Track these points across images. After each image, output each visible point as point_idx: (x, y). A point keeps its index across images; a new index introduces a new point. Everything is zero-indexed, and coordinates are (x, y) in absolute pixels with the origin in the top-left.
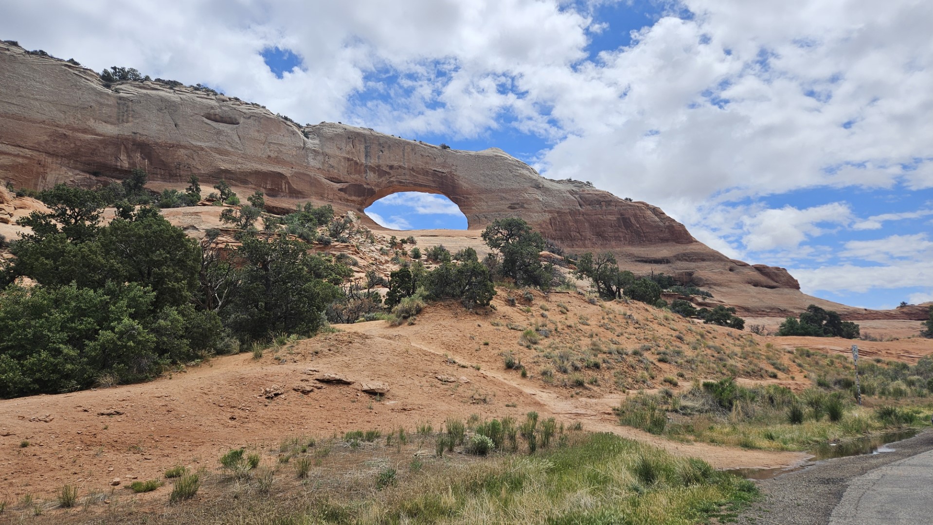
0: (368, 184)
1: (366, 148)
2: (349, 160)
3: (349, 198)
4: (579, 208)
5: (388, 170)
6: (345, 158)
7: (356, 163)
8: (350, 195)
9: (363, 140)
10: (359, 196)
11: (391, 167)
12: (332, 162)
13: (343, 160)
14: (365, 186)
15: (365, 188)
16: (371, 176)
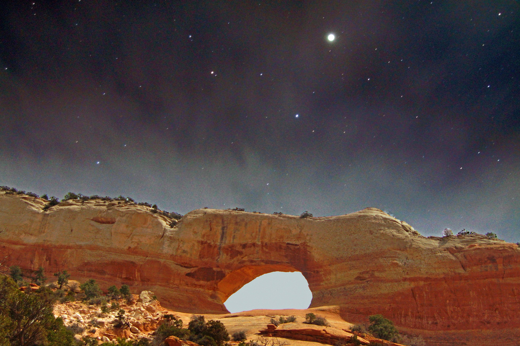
0: (218, 267)
1: (223, 228)
2: (202, 243)
3: (196, 283)
4: (461, 271)
5: (241, 249)
6: (198, 242)
7: (210, 246)
8: (198, 280)
9: (220, 221)
10: (208, 280)
11: (244, 246)
12: (185, 247)
13: (196, 244)
14: (214, 269)
15: (214, 272)
16: (224, 258)
